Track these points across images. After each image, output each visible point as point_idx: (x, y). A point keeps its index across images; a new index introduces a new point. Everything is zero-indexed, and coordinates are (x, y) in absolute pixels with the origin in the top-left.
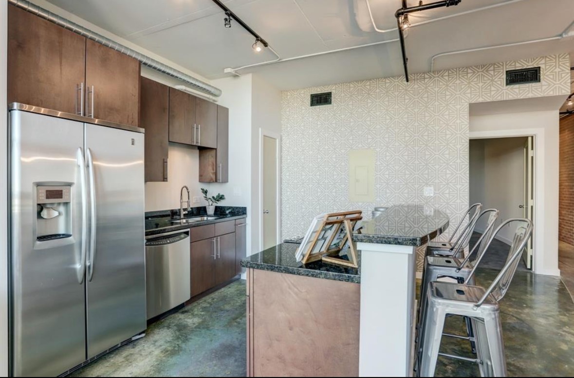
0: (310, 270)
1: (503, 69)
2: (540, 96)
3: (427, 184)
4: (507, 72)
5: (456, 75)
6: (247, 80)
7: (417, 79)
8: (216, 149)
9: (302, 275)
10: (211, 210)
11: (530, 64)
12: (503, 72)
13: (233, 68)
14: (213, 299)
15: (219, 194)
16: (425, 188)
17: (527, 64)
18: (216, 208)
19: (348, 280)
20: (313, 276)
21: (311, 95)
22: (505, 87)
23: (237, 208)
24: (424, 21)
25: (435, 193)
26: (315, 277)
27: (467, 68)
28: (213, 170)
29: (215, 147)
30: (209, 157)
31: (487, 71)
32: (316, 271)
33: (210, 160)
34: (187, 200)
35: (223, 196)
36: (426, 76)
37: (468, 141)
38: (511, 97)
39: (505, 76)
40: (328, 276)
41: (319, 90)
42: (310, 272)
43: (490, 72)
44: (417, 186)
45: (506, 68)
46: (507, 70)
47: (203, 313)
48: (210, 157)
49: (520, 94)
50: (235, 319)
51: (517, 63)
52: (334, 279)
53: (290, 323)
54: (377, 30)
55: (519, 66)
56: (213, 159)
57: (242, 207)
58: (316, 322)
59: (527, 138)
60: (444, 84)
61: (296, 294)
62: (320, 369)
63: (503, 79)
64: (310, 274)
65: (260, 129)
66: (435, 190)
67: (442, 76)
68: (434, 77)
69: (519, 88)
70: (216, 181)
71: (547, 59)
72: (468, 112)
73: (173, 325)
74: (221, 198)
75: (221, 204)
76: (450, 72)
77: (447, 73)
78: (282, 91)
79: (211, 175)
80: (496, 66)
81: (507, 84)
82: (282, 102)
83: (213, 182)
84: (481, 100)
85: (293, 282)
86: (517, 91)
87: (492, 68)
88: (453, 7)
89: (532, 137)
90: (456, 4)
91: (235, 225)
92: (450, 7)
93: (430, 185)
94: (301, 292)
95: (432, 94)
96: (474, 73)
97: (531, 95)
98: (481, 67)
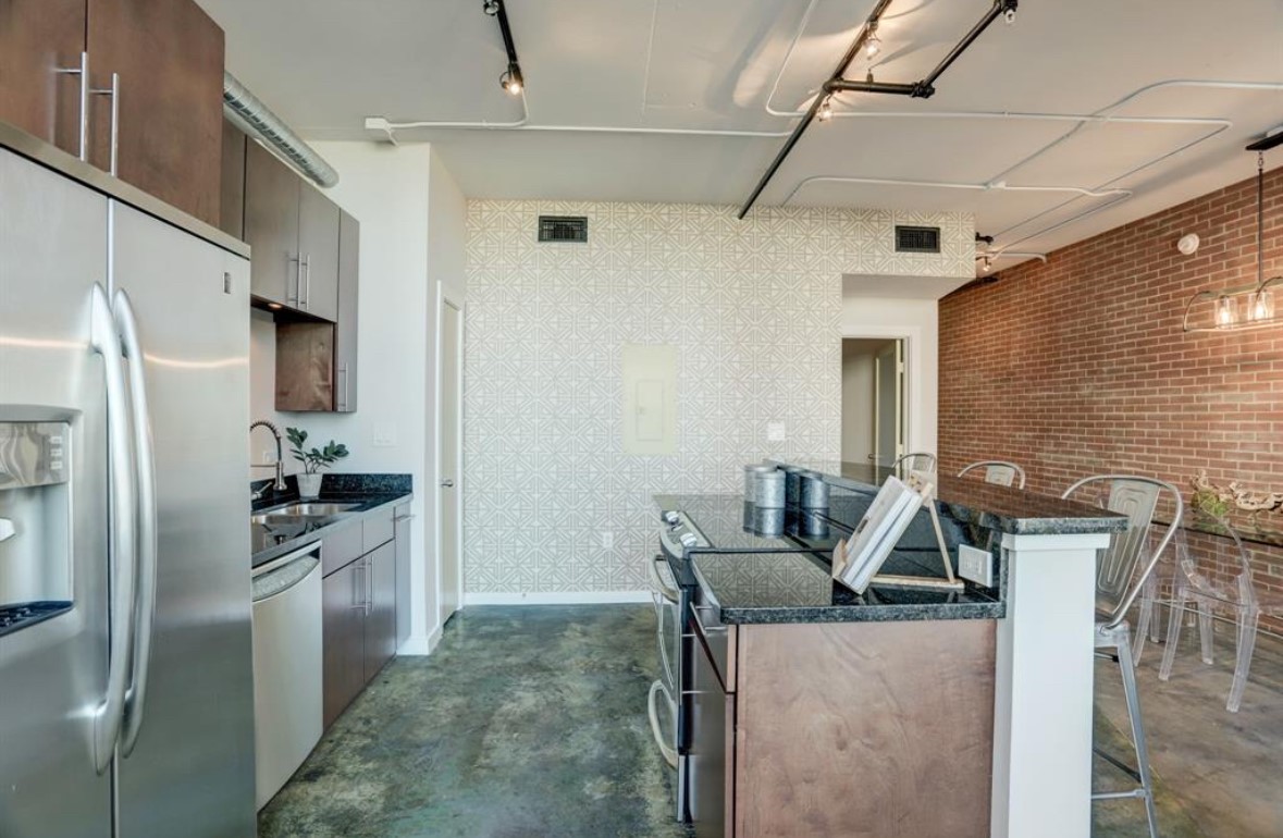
0: (901, 606)
1: (891, 222)
2: (939, 275)
3: (773, 419)
5: (823, 219)
6: (416, 159)
7: (758, 216)
8: (334, 324)
9: (885, 620)
10: (311, 487)
11: (927, 220)
12: (891, 228)
13: (391, 122)
14: (367, 721)
15: (332, 443)
16: (770, 425)
17: (923, 219)
18: (326, 477)
19: (982, 614)
20: (908, 617)
21: (540, 217)
22: (895, 254)
23: (384, 477)
24: (843, 111)
25: (786, 436)
26: (913, 619)
27: (838, 210)
28: (325, 378)
29: (335, 320)
30: (312, 346)
31: (868, 221)
32: (916, 606)
33: (314, 352)
34: (277, 460)
35: (342, 446)
36: (774, 213)
37: (840, 341)
38: (902, 272)
39: (893, 234)
40: (942, 614)
41: (558, 208)
42: (902, 610)
43: (873, 223)
44: (755, 422)
45: (895, 222)
46: (897, 225)
47: (370, 765)
48: (314, 344)
49: (914, 267)
50: (472, 760)
51: (909, 216)
52: (954, 618)
53: (839, 733)
54: (768, 109)
55: (912, 222)
56: (326, 351)
57: (401, 476)
58: (900, 716)
59: (894, 341)
60: (803, 234)
61: (855, 665)
62: (907, 818)
63: (892, 238)
64: (902, 616)
65: (439, 283)
66: (788, 429)
67: (800, 218)
68: (787, 218)
70: (334, 409)
71: (948, 217)
72: (841, 289)
73: (311, 819)
74: (338, 452)
75: (340, 467)
76: (813, 212)
77: (808, 213)
78: (467, 200)
79: (319, 393)
80: (881, 215)
81: (897, 250)
82: (467, 225)
83: (324, 410)
84: (860, 270)
85: (848, 639)
86: (910, 261)
87: (875, 218)
88: (919, 100)
89: (902, 341)
90: (927, 97)
91: (395, 519)
92: (917, 98)
93: (778, 421)
94: (867, 658)
95: (782, 249)
96: (849, 220)
97: (928, 272)
98: (862, 213)
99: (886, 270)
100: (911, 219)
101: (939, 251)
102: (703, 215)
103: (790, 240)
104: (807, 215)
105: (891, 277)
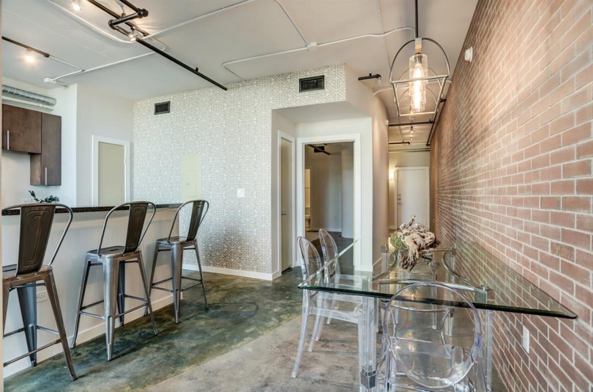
1: (297, 77)
2: (323, 102)
3: (240, 187)
4: (300, 80)
5: (262, 83)
7: (233, 88)
11: (317, 73)
12: (297, 81)
16: (238, 189)
17: (315, 73)
21: (155, 104)
22: (299, 94)
25: (245, 195)
27: (270, 77)
31: (285, 79)
36: (240, 85)
38: (303, 104)
39: (298, 84)
41: (161, 99)
43: (287, 80)
44: (232, 188)
45: (300, 77)
46: (300, 78)
49: (309, 100)
51: (307, 72)
55: (309, 75)
60: (253, 92)
63: (297, 86)
65: (92, 136)
66: (246, 191)
67: (252, 85)
69: (309, 95)
71: (329, 69)
72: (271, 117)
76: (258, 81)
80: (292, 75)
81: (300, 91)
84: (280, 106)
86: (307, 97)
87: (289, 77)
93: (242, 187)
95: (244, 102)
96: (276, 81)
97: (317, 102)
98: (282, 76)
99: (294, 104)
100: (308, 74)
101: (323, 88)
102: (211, 92)
103: (247, 97)
104: (255, 82)
105: (297, 107)
